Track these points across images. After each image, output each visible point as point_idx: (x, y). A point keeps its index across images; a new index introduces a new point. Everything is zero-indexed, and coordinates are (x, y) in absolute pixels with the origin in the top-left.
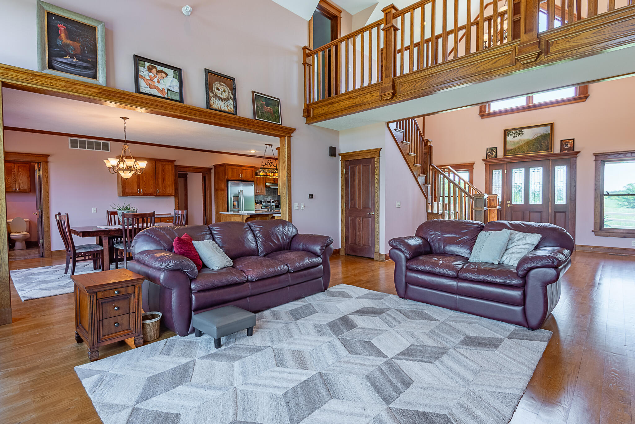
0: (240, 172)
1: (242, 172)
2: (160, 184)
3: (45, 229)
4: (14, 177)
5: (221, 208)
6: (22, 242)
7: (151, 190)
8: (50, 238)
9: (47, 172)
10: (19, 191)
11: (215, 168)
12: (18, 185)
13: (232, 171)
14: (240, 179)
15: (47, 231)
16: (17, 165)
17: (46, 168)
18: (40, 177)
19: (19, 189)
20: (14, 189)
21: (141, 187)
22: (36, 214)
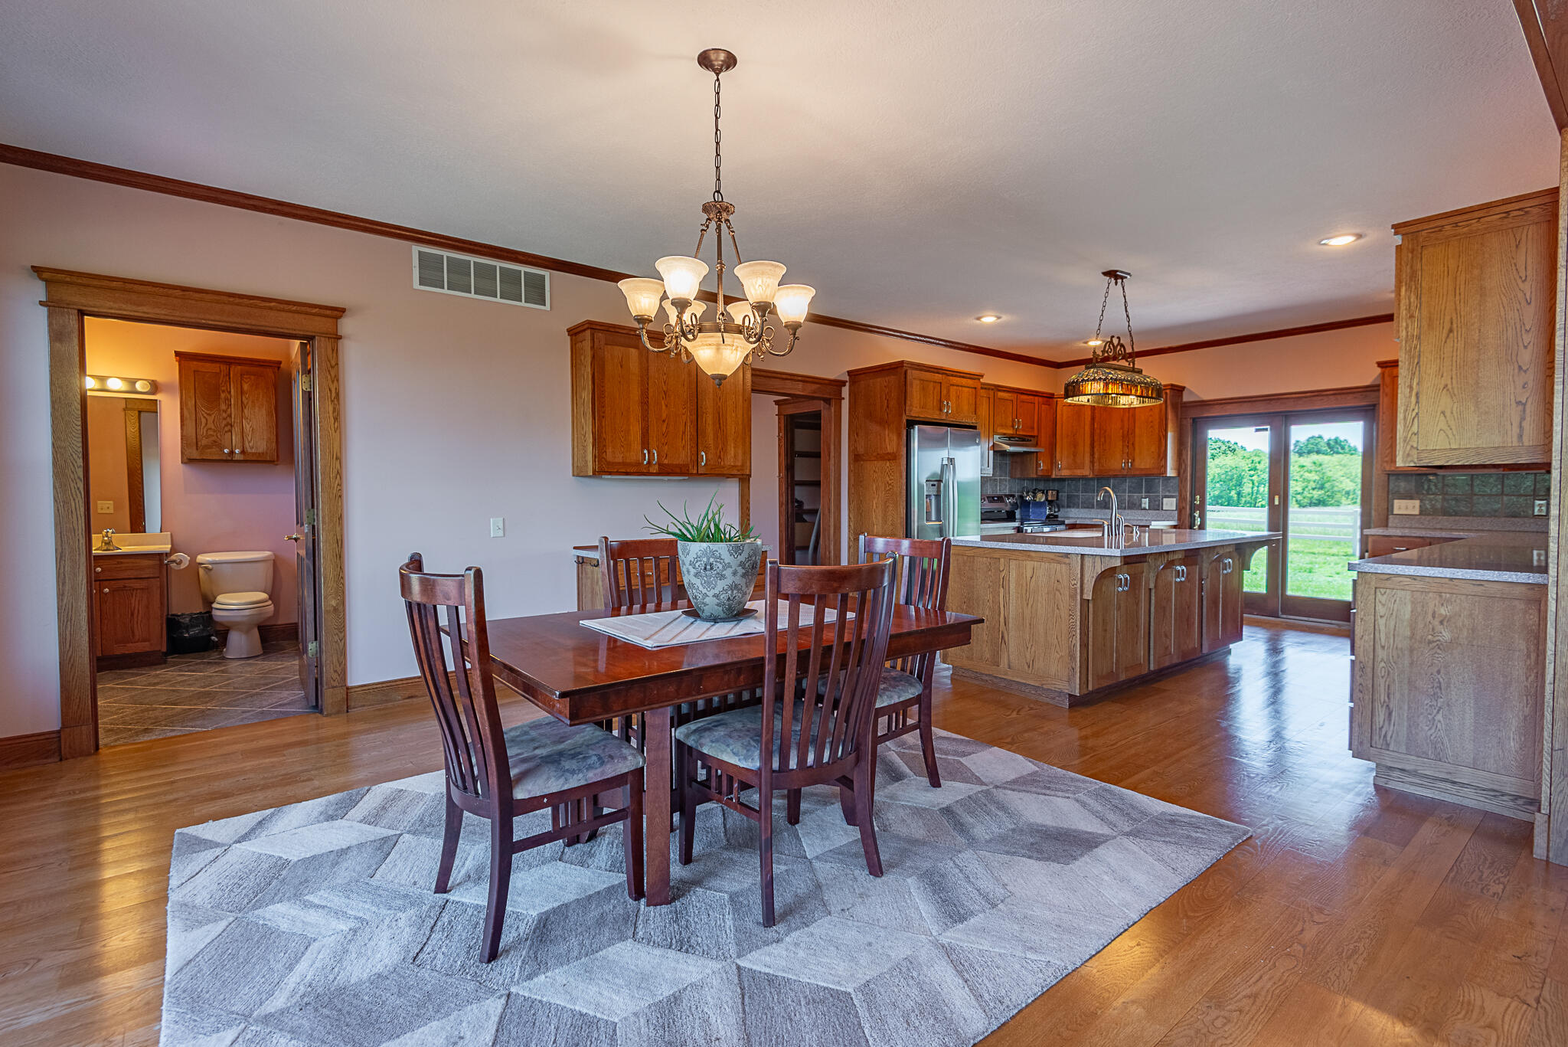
0: (944, 392)
1: (948, 391)
2: (710, 430)
3: (327, 602)
4: (225, 411)
5: (876, 518)
6: (248, 632)
7: (682, 457)
8: (344, 636)
9: (336, 379)
10: (241, 457)
11: (853, 382)
12: (239, 436)
13: (923, 389)
14: (944, 417)
15: (335, 610)
16: (236, 370)
17: (333, 363)
18: (308, 397)
19: (243, 452)
20: (226, 451)
21: (653, 442)
22: (296, 540)
